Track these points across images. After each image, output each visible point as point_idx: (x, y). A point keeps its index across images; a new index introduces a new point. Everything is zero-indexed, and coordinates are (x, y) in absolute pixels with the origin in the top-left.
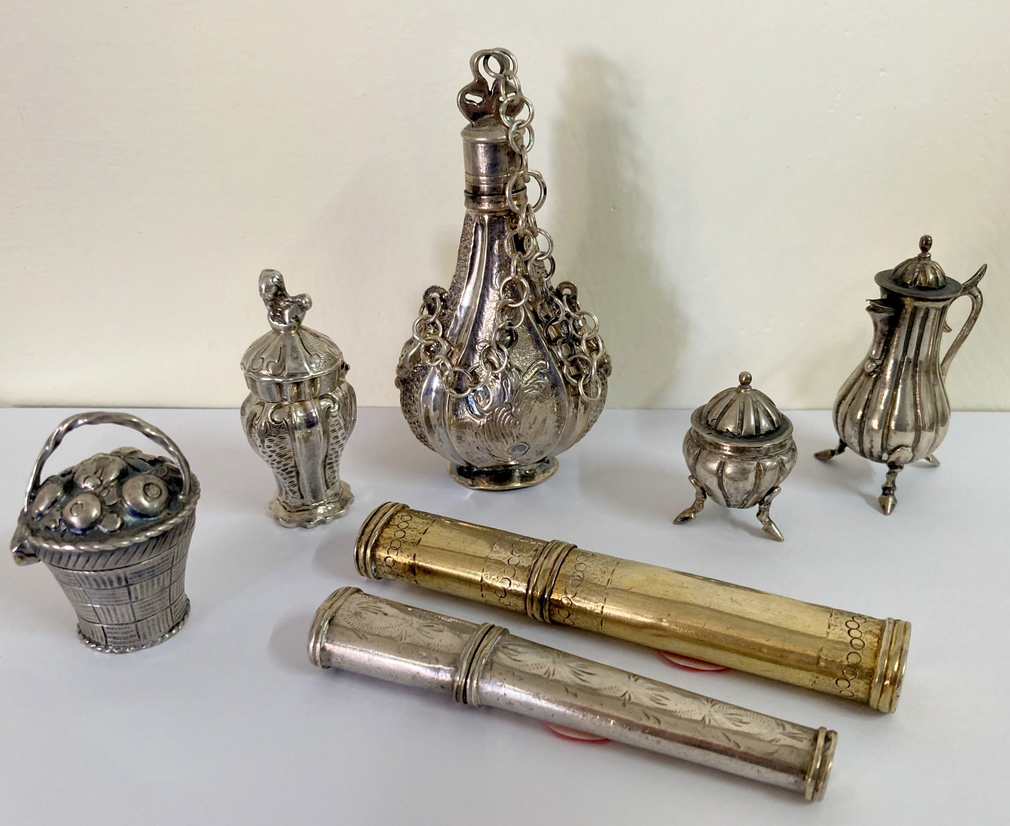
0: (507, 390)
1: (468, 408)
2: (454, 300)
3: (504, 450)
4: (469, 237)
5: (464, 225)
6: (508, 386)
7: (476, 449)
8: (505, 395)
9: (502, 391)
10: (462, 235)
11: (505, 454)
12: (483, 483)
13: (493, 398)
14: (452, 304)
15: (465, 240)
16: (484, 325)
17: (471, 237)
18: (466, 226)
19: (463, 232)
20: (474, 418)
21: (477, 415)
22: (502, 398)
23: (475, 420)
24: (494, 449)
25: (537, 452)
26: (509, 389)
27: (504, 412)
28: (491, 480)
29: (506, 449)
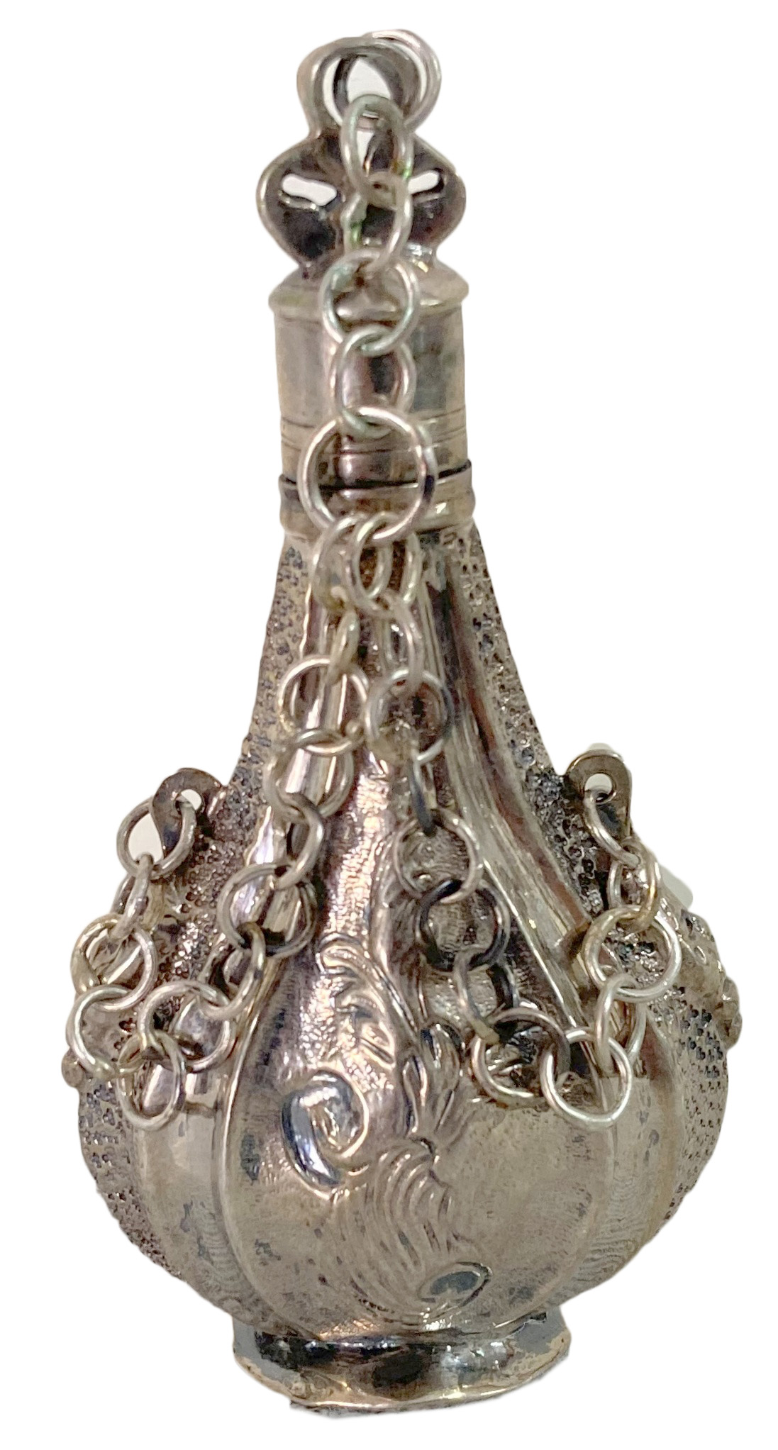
0: (418, 1096)
1: (291, 1153)
2: (247, 811)
3: (406, 1288)
4: (293, 617)
5: (279, 580)
6: (420, 1084)
7: (318, 1283)
8: (410, 1113)
9: (401, 1099)
10: (273, 612)
11: (410, 1300)
12: (340, 1388)
13: (373, 1121)
14: (240, 824)
15: (281, 628)
16: (341, 890)
17: (300, 618)
18: (283, 584)
19: (277, 601)
20: (311, 1184)
21: (319, 1175)
22: (401, 1120)
23: (317, 1192)
24: (376, 1284)
25: (511, 1291)
26: (423, 1092)
27: (410, 1165)
28: (363, 1380)
29: (413, 1286)
